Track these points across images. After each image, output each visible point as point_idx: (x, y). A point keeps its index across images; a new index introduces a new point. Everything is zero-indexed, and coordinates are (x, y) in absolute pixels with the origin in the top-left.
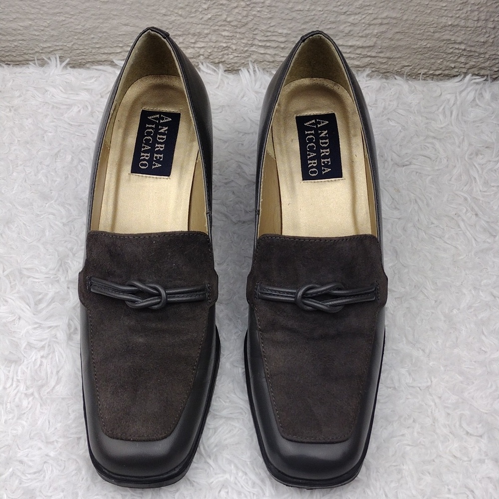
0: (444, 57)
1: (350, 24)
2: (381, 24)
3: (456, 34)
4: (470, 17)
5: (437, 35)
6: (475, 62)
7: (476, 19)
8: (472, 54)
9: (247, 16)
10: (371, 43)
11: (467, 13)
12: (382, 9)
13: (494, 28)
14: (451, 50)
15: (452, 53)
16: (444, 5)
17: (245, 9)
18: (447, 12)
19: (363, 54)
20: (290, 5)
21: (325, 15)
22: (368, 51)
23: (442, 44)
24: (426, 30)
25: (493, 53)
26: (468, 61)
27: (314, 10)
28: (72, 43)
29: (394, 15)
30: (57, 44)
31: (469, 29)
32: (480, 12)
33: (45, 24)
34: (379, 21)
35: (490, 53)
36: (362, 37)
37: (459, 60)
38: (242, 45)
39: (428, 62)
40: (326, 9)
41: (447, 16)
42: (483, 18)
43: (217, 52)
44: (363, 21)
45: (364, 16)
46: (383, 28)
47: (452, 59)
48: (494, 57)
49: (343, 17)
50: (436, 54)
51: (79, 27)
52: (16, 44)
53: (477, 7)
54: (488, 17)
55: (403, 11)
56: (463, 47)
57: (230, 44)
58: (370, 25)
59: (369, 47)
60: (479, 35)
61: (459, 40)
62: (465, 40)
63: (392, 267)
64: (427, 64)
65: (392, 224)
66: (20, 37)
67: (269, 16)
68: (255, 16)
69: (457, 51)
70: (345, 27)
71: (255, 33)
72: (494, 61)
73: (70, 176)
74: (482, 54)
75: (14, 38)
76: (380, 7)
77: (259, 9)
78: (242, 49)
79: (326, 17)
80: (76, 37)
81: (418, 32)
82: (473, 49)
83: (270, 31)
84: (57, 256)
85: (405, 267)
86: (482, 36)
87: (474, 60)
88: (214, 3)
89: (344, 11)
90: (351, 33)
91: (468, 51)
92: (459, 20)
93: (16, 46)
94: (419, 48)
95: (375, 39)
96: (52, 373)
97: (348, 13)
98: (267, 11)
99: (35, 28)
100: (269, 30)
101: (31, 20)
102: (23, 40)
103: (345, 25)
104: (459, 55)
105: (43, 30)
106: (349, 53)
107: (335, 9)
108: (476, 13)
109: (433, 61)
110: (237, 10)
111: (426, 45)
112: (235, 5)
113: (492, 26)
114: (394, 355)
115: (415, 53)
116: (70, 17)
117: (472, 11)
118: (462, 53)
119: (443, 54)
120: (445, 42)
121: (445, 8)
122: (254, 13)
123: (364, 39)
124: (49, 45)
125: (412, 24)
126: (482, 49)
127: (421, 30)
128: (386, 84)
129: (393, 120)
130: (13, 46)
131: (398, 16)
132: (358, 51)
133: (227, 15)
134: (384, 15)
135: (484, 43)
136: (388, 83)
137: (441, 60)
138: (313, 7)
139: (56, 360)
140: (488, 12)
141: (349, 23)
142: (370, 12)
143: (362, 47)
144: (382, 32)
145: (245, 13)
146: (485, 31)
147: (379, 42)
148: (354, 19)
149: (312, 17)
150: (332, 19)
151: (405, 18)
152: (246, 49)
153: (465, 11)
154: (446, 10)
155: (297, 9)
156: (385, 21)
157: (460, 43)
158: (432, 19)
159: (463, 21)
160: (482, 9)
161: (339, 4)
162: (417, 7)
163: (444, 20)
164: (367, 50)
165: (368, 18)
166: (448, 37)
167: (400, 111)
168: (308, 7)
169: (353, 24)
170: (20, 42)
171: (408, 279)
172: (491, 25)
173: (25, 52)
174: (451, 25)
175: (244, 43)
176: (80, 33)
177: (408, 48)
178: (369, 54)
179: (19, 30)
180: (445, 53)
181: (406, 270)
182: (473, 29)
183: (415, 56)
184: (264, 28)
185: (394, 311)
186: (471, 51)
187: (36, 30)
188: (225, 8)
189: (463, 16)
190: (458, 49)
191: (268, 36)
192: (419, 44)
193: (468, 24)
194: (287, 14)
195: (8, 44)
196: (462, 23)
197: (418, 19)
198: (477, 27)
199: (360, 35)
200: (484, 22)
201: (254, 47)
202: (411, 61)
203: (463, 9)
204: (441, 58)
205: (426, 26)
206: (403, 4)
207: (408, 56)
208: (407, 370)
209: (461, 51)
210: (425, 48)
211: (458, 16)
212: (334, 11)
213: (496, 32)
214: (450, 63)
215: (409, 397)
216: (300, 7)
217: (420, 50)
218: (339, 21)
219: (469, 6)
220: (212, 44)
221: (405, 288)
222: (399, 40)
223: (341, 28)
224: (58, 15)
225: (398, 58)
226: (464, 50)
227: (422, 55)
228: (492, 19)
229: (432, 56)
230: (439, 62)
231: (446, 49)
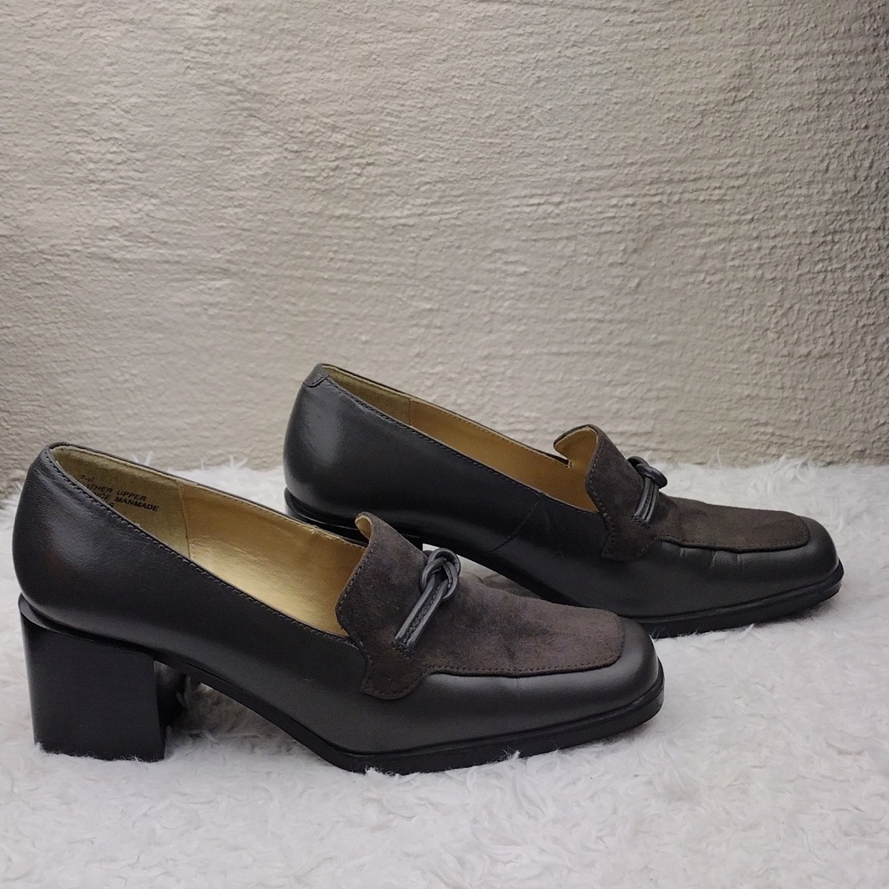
1: (616, 400)
2: (658, 398)
3: (758, 411)
4: (771, 384)
5: (733, 414)
6: (791, 453)
7: (779, 385)
8: (784, 440)
9: (482, 395)
10: (647, 428)
11: (766, 377)
12: (656, 376)
13: (806, 399)
14: (756, 437)
15: (757, 441)
16: (735, 367)
17: (481, 384)
18: (740, 377)
19: (639, 445)
20: (538, 375)
21: (584, 387)
22: (645, 441)
23: (742, 428)
24: (718, 407)
25: (813, 437)
27: (569, 380)
28: (251, 448)
29: (673, 384)
30: (232, 450)
31: (773, 402)
32: (784, 376)
33: (220, 419)
34: (655, 394)
35: (807, 438)
36: (634, 418)
37: (768, 452)
40: (584, 378)
41: (741, 384)
42: (788, 384)
44: (633, 394)
45: (634, 387)
46: (661, 405)
47: (758, 449)
48: (814, 444)
49: (607, 389)
50: (736, 443)
51: (264, 422)
52: (176, 452)
53: (777, 368)
54: (795, 383)
55: (683, 379)
56: (770, 429)
58: (643, 400)
59: (647, 433)
60: (789, 410)
61: (763, 419)
62: (771, 418)
66: (184, 442)
67: (513, 392)
68: (493, 393)
69: (764, 438)
70: (612, 404)
71: (493, 420)
72: (816, 451)
74: (798, 439)
75: (175, 443)
76: (654, 374)
77: (498, 383)
79: (586, 390)
80: (257, 439)
81: (708, 410)
82: (784, 433)
83: (513, 416)
86: (792, 412)
87: (790, 451)
88: (441, 378)
89: (608, 379)
90: (620, 413)
91: (779, 435)
92: (757, 388)
93: (176, 455)
94: (713, 435)
95: (652, 422)
97: (613, 383)
98: (509, 385)
99: (206, 425)
100: (512, 413)
101: (202, 413)
102: (187, 446)
103: (611, 402)
104: (768, 444)
105: (215, 428)
107: (597, 378)
108: (778, 377)
109: (734, 454)
110: (469, 387)
111: (721, 430)
112: (467, 379)
113: (803, 397)
115: (709, 443)
116: (252, 406)
117: (773, 375)
118: (771, 440)
119: (746, 443)
120: (745, 424)
121: (738, 372)
122: (493, 389)
123: (637, 422)
124: (220, 451)
125: (698, 398)
126: (796, 433)
127: (711, 406)
130: (172, 456)
131: (679, 385)
132: (633, 441)
133: (457, 395)
134: (661, 384)
135: (798, 422)
137: (745, 453)
138: (567, 376)
140: (793, 374)
141: (616, 397)
142: (642, 380)
143: (635, 434)
144: (662, 411)
145: (480, 391)
146: (794, 404)
147: (658, 427)
148: (622, 392)
149: (567, 391)
150: (593, 393)
151: (687, 388)
153: (763, 374)
154: (738, 374)
155: (546, 379)
156: (662, 394)
157: (766, 424)
158: (722, 389)
159: (764, 390)
160: (784, 372)
161: (600, 369)
162: (701, 372)
163: (738, 389)
164: (643, 438)
165: (639, 390)
166: (747, 415)
168: (561, 376)
169: (622, 399)
170: (183, 449)
172: (801, 395)
173: (186, 464)
174: (748, 396)
176: (262, 431)
177: (698, 435)
178: (647, 445)
179: (185, 429)
180: (749, 441)
182: (778, 401)
184: (505, 411)
186: (781, 436)
187: (206, 429)
188: (454, 385)
189: (762, 382)
190: (764, 433)
191: (511, 423)
192: (711, 428)
193: (771, 395)
194: (535, 388)
195: (166, 454)
196: (763, 393)
197: (704, 390)
198: (783, 399)
199: (632, 415)
200: (791, 390)
203: (759, 373)
205: (716, 401)
206: (683, 368)
207: (700, 447)
209: (768, 436)
210: (720, 434)
211: (755, 382)
212: (595, 381)
213: (811, 406)
214: (758, 457)
216: (550, 377)
217: (714, 438)
218: (603, 395)
219: (768, 367)
222: (685, 423)
223: (607, 405)
224: (239, 404)
225: (687, 451)
226: (773, 434)
227: (718, 445)
228: (800, 386)
229: (732, 447)
230: (743, 455)
231: (748, 435)
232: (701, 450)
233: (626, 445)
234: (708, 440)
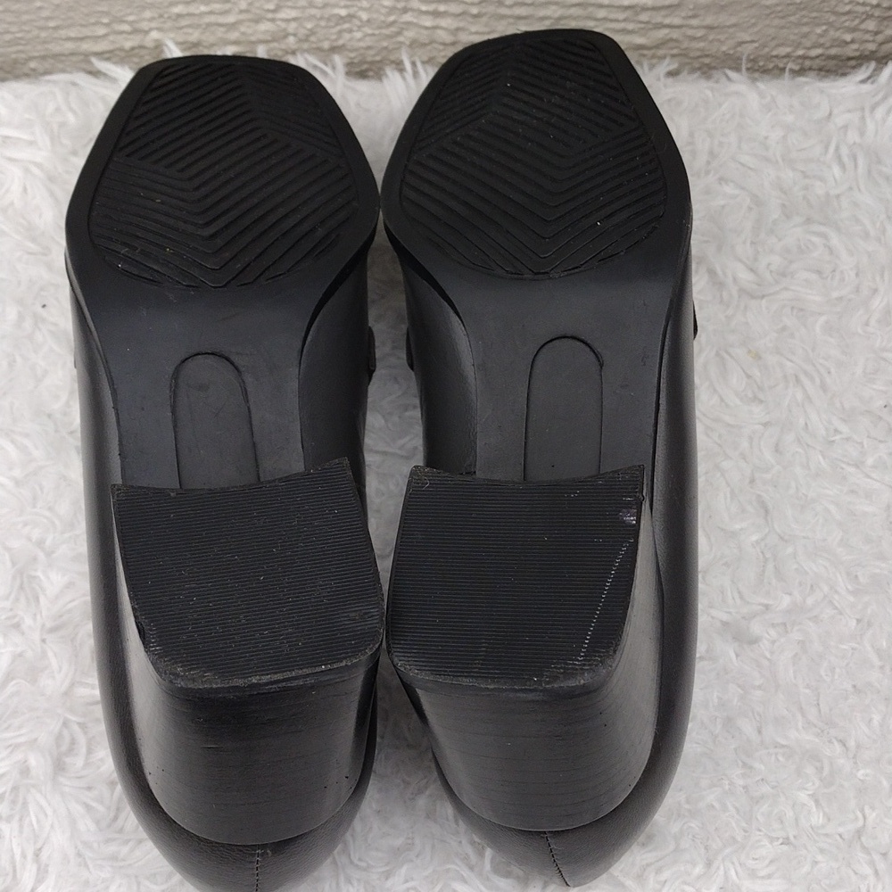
0: (831, 20)
19: (653, 21)
22: (665, 16)
26: (882, 28)
37: (863, 26)
38: (384, 11)
39: (796, 31)
43: (326, 27)
47: (847, 24)
50: (814, 14)
57: (355, 9)
59: (668, 7)
63: (757, 542)
64: (792, 37)
65: (751, 439)
69: (860, 9)
73: (19, 359)
78: (383, 18)
84: (9, 564)
85: (786, 541)
91: (885, 8)
94: (777, 5)
96: (24, 856)
104: (864, 17)
106: (625, 20)
109: (805, 29)
114: (781, 759)
115: (768, 15)
118: (870, 13)
119: (827, 15)
128: (709, 93)
129: (732, 181)
132: (644, 17)
136: (712, 90)
137: (824, 28)
139: (31, 822)
152: (392, 18)
164: (663, 13)
167: (745, 159)
171: (796, 569)
175: (386, 7)
178: (667, 21)
180: (835, 13)
181: (790, 550)
183: (767, 22)
185: (772, 653)
201: (410, 13)
202: (757, 33)
204: (825, 24)
207: (753, 21)
208: (810, 793)
209: (868, 8)
214: (843, 33)
215: (819, 858)
217: (779, 8)
220: (313, 11)
221: (790, 594)
225: (729, 27)
226: (877, 6)
227: (783, 18)
229: (805, 20)
230: (819, 31)
231: (836, 6)
232: (754, 25)
233: (633, 21)
234: (768, 12)
